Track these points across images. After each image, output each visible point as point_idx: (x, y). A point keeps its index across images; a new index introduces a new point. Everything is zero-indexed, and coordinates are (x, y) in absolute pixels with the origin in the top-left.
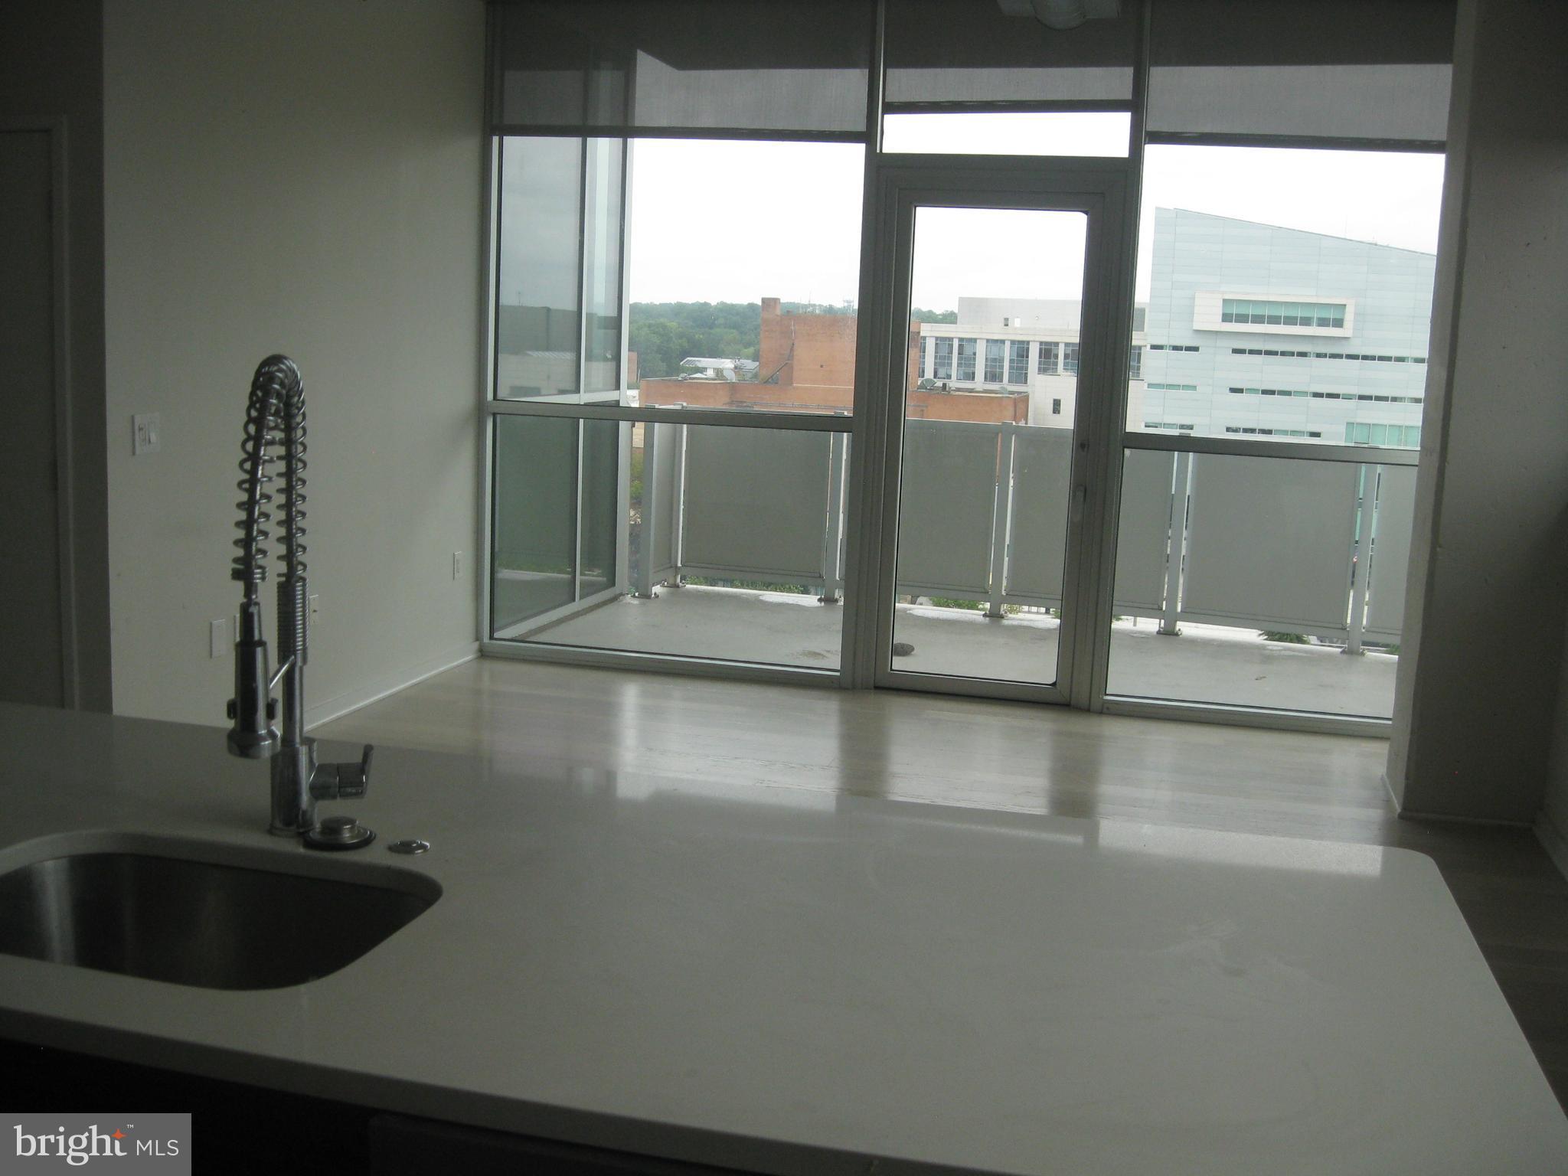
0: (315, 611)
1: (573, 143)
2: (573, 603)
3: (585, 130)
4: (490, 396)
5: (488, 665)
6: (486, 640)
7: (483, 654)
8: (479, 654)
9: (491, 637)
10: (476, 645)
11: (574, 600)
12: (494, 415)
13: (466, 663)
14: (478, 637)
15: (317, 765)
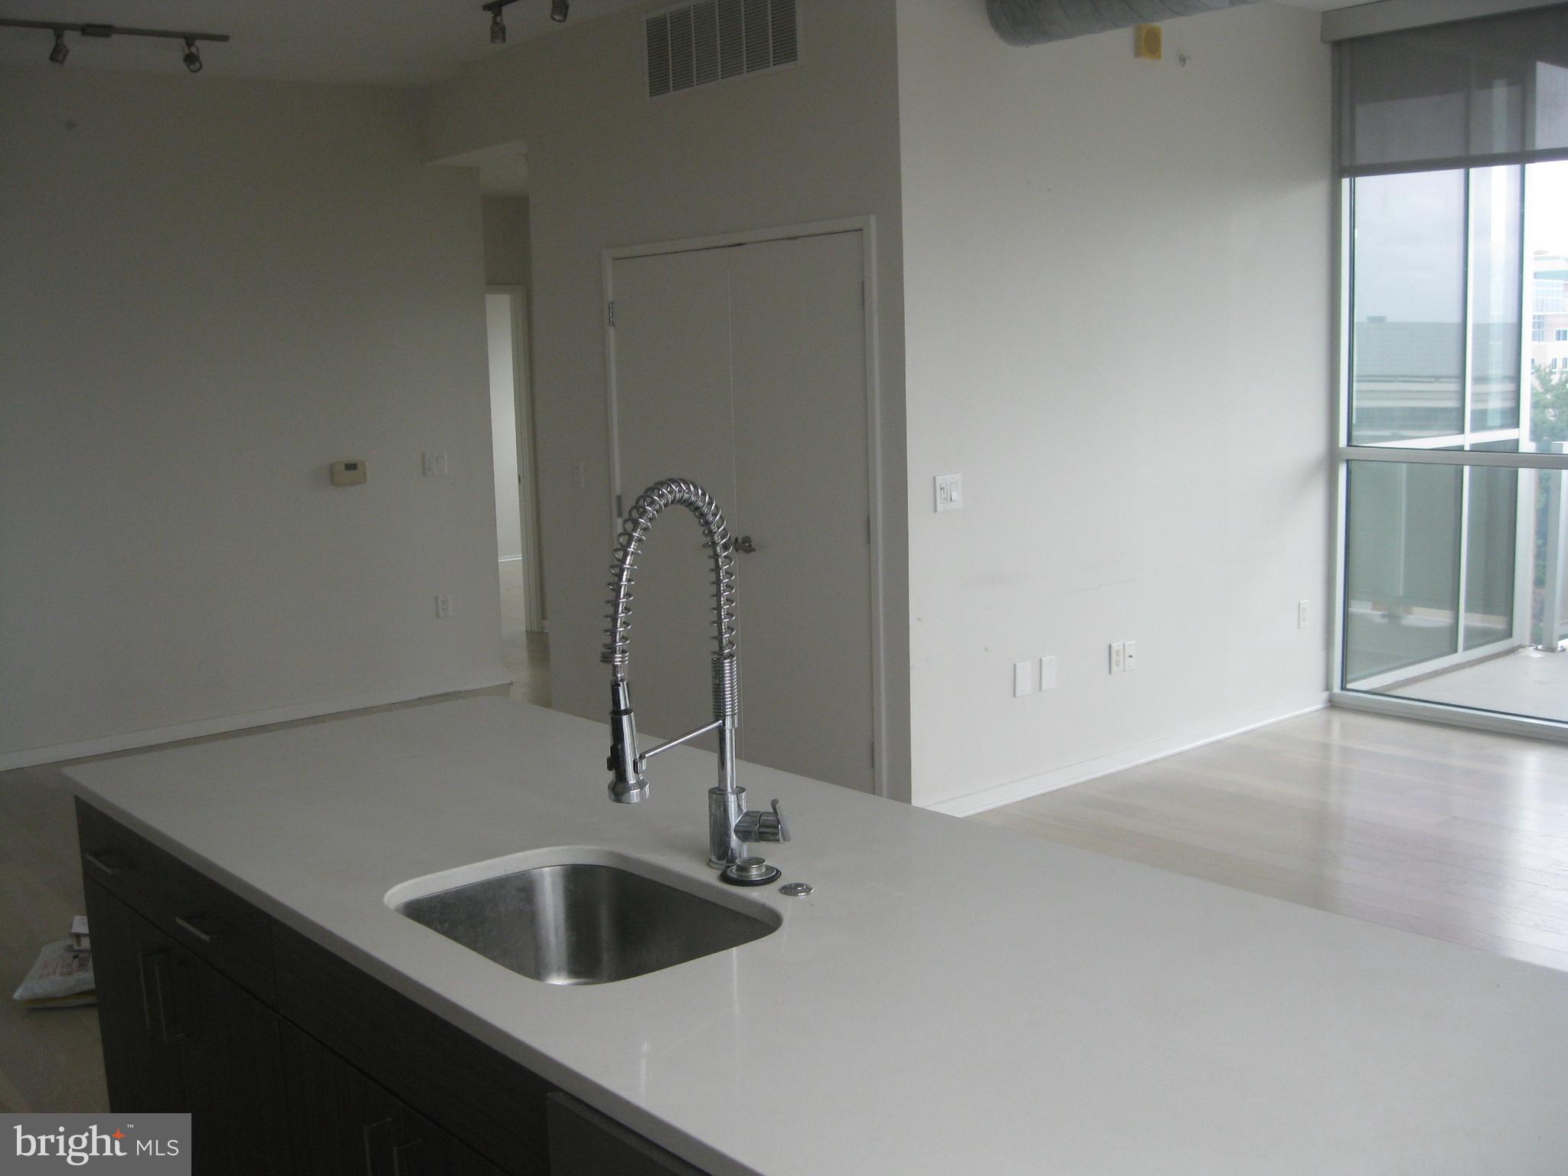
0: (1131, 656)
1: (1454, 175)
2: (1455, 655)
3: (1467, 160)
4: (1343, 441)
5: (1338, 719)
6: (1337, 689)
7: (1333, 704)
8: (1329, 704)
9: (1343, 688)
10: (1325, 695)
11: (1456, 651)
12: (1348, 461)
13: (1311, 712)
14: (1328, 687)
15: (745, 811)
